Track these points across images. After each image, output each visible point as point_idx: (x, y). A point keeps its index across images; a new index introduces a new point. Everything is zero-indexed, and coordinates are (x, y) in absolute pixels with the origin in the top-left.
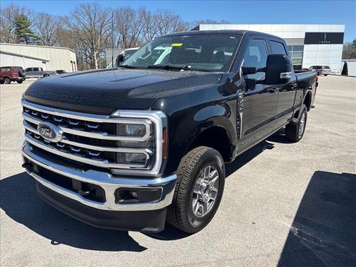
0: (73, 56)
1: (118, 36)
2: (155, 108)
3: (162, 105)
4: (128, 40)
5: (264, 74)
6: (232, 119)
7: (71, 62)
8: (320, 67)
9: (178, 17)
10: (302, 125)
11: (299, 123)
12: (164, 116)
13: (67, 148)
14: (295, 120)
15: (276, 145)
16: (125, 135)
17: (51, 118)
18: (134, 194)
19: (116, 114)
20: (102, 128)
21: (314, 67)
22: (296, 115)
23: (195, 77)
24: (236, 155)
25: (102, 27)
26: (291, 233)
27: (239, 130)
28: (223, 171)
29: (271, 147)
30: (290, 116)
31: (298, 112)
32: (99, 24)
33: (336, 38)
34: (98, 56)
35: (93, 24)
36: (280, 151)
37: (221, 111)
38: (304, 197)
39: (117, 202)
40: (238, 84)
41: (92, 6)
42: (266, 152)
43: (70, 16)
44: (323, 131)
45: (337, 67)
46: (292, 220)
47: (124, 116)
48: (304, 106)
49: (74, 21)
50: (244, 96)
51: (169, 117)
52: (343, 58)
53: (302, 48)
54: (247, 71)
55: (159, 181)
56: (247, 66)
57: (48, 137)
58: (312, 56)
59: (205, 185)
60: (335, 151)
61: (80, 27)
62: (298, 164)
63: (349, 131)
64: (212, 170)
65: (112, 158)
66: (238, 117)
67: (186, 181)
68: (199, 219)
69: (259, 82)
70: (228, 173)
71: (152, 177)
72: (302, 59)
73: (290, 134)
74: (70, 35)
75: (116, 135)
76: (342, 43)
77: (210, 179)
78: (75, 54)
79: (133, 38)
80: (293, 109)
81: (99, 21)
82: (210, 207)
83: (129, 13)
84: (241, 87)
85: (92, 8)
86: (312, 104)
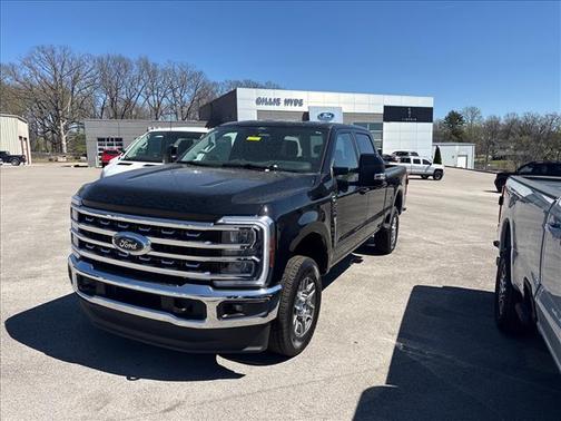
0: (23, 128)
1: (101, 99)
2: (260, 214)
3: (266, 210)
4: (120, 106)
5: (357, 175)
6: (327, 223)
7: (21, 138)
8: (406, 154)
9: (201, 73)
10: (394, 232)
11: (391, 229)
12: (271, 221)
13: (155, 262)
14: (387, 226)
15: (364, 257)
16: (229, 242)
17: (133, 228)
18: (238, 307)
19: (221, 221)
20: (205, 236)
21: (398, 153)
22: (387, 220)
23: (289, 179)
24: (330, 266)
25: (74, 83)
26: (396, 348)
27: (333, 237)
28: (320, 283)
29: (359, 261)
30: (380, 220)
31: (389, 215)
32: (69, 78)
33: (423, 115)
34: (66, 128)
35: (59, 78)
36: (370, 265)
37: (314, 215)
38: (406, 312)
39: (219, 316)
40: (328, 185)
41: (58, 50)
42: (354, 267)
43: (18, 63)
44: (417, 240)
45: (427, 153)
46: (396, 337)
47: (230, 223)
48: (394, 208)
49: (25, 72)
50: (337, 198)
51: (275, 223)
52: (434, 141)
53: (380, 127)
54: (338, 171)
55: (263, 292)
56: (338, 166)
57: (130, 249)
58: (395, 138)
59: (303, 299)
60: (433, 262)
61: (35, 81)
62: (394, 279)
63: (448, 239)
64: (310, 283)
65: (214, 268)
66: (332, 222)
67: (287, 293)
68: (300, 340)
69: (352, 184)
70: (325, 286)
71: (258, 288)
72: (382, 134)
73: (381, 244)
74: (16, 93)
75: (221, 243)
76: (431, 121)
77: (308, 293)
78: (26, 125)
79: (128, 103)
80: (384, 211)
81: (69, 74)
82: (308, 325)
83: (123, 64)
84: (332, 189)
85: (58, 52)
86: (404, 206)
